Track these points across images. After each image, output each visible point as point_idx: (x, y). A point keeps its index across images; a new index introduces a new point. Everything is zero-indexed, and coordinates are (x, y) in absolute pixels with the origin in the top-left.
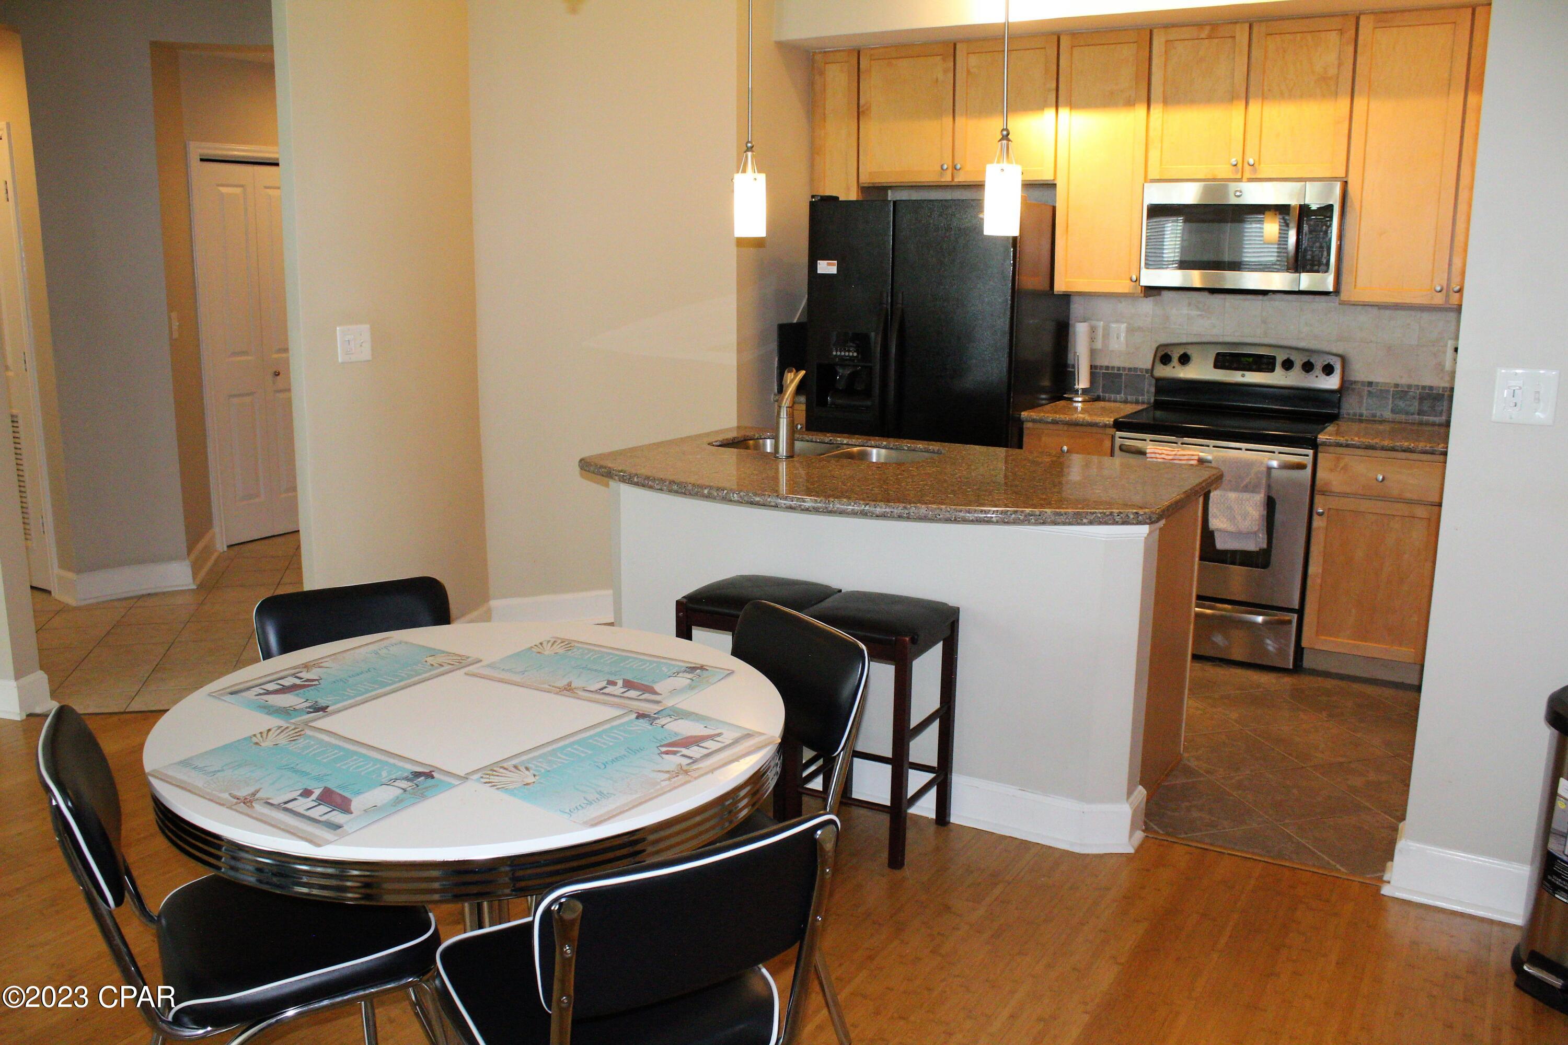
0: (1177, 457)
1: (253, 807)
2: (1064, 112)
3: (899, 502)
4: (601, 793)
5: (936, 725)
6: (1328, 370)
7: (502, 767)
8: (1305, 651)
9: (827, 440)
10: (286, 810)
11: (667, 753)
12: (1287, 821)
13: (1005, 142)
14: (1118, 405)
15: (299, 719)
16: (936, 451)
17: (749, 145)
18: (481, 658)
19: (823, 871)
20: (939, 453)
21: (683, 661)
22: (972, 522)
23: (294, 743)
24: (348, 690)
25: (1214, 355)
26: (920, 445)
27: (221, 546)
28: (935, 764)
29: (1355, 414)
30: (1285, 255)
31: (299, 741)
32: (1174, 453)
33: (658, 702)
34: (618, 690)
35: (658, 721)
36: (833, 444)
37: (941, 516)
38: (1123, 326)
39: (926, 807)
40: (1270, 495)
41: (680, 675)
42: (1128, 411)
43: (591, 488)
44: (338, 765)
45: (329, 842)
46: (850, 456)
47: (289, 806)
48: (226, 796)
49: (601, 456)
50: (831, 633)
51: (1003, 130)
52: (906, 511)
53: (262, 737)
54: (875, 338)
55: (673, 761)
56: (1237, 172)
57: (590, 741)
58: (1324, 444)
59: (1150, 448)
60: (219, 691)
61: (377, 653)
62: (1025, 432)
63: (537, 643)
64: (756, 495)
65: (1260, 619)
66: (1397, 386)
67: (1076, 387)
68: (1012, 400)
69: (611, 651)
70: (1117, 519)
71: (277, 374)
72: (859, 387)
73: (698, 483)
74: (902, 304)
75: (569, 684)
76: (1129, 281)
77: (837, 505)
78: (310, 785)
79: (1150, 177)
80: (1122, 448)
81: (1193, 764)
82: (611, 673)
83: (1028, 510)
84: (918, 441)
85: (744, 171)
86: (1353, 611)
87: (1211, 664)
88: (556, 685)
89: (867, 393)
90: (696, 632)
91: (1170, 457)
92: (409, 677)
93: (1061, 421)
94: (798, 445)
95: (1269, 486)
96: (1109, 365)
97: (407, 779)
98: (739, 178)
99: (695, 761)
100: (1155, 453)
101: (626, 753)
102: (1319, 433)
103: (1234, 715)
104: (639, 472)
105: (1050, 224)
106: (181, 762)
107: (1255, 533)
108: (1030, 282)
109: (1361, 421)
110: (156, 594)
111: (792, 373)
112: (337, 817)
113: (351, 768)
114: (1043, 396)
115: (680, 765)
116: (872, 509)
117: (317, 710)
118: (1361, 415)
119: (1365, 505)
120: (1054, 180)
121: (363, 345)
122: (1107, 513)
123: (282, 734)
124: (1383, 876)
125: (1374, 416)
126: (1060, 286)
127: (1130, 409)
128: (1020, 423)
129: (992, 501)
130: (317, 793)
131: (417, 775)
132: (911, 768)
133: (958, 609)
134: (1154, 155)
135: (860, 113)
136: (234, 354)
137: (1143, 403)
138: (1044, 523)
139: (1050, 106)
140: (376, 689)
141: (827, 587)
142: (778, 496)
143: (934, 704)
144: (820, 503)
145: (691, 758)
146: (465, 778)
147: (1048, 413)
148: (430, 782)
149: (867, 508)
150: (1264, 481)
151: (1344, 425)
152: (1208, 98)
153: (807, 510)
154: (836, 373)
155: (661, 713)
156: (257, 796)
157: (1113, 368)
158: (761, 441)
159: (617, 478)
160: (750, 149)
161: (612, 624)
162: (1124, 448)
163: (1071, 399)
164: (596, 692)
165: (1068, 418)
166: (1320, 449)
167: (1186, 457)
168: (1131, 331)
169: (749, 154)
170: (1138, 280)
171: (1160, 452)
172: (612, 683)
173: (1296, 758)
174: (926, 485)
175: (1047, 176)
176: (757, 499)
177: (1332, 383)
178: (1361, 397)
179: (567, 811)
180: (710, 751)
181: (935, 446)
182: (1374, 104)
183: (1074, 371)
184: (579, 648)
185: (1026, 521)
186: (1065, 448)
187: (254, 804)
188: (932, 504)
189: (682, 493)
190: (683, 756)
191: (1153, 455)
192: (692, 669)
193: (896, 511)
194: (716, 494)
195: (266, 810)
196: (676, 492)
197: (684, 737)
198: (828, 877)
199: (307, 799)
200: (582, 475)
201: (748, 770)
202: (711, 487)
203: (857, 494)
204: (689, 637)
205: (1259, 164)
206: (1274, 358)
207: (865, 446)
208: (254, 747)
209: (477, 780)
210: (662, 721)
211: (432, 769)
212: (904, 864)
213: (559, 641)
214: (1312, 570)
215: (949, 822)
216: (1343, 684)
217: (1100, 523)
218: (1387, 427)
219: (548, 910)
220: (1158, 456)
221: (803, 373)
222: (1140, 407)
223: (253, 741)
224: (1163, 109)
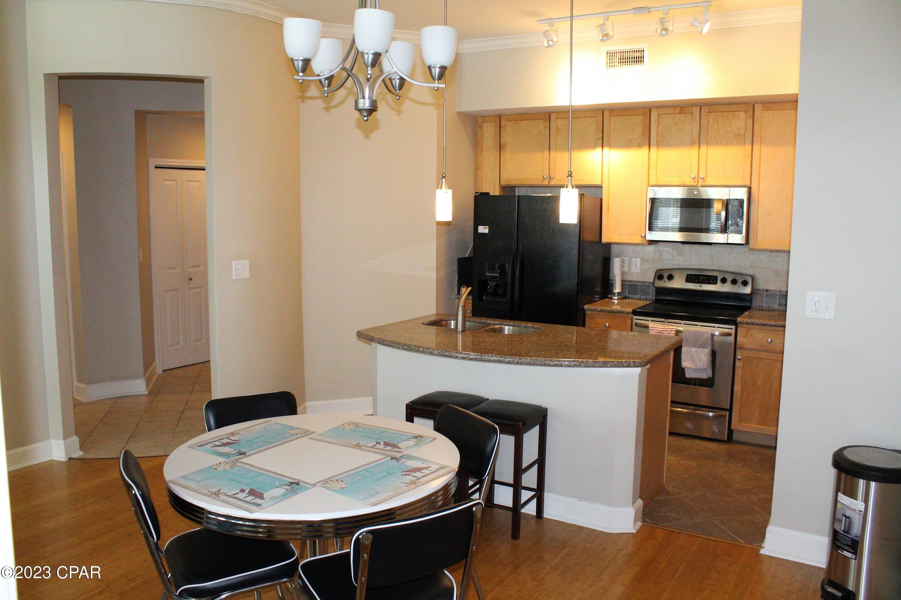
0: (664, 330)
1: (220, 496)
2: (606, 149)
3: (517, 356)
4: (376, 492)
5: (536, 467)
6: (745, 283)
7: (330, 480)
8: (734, 432)
9: (482, 321)
10: (235, 498)
11: (406, 475)
12: (716, 518)
13: (570, 178)
14: (636, 301)
15: (233, 458)
16: (538, 328)
17: (444, 175)
18: (315, 430)
19: (476, 525)
20: (539, 329)
21: (412, 433)
22: (553, 366)
23: (233, 469)
24: (254, 445)
25: (686, 275)
26: (530, 325)
27: (159, 371)
28: (536, 487)
29: (759, 306)
30: (720, 224)
31: (235, 468)
32: (663, 327)
33: (400, 452)
34: (382, 446)
35: (401, 461)
36: (486, 323)
37: (538, 363)
38: (639, 260)
39: (531, 509)
40: (713, 349)
41: (411, 440)
42: (641, 305)
43: (363, 346)
44: (255, 479)
45: (256, 512)
46: (494, 331)
47: (236, 496)
48: (206, 491)
49: (368, 330)
50: (481, 420)
51: (569, 172)
52: (521, 361)
53: (217, 466)
54: (508, 267)
55: (409, 478)
56: (695, 182)
57: (370, 469)
58: (740, 323)
59: (651, 325)
60: (193, 445)
61: (265, 428)
62: (586, 315)
63: (342, 424)
64: (446, 351)
65: (711, 414)
66: (780, 291)
67: (614, 291)
68: (579, 298)
69: (377, 428)
70: (625, 365)
71: (191, 279)
72: (500, 291)
73: (417, 345)
74: (522, 249)
75: (358, 443)
76: (640, 237)
77: (487, 357)
78: (244, 487)
79: (651, 183)
80: (636, 325)
81: (670, 489)
82: (378, 439)
83: (580, 360)
84: (528, 322)
85: (441, 188)
86: (758, 410)
87: (684, 437)
88: (352, 444)
89: (504, 295)
90: (416, 419)
91: (662, 330)
92: (282, 439)
93: (605, 310)
94: (467, 324)
95: (713, 345)
96: (632, 280)
97: (287, 485)
98: (438, 192)
99: (419, 479)
100: (654, 327)
101: (386, 475)
102: (738, 317)
103: (694, 464)
104: (387, 339)
105: (599, 208)
106: (182, 477)
107: (706, 369)
108: (589, 236)
109: (763, 310)
110: (128, 396)
111: (465, 289)
112: (258, 501)
113: (261, 480)
114: (597, 296)
115: (412, 480)
116: (504, 359)
117: (241, 454)
118: (763, 307)
119: (762, 355)
120: (601, 184)
121: (246, 270)
122: (620, 362)
123: (227, 465)
124: (762, 545)
125: (770, 307)
126: (605, 240)
127: (642, 303)
128: (584, 311)
129: (563, 356)
130: (247, 491)
131: (292, 483)
132: (523, 489)
133: (547, 409)
134: (652, 172)
135: (501, 148)
136: (169, 269)
137: (649, 300)
138: (588, 367)
139: (599, 146)
140: (267, 445)
141: (482, 398)
142: (457, 352)
143: (535, 456)
144: (478, 356)
145: (417, 477)
146: (314, 485)
147: (598, 306)
148: (298, 486)
149: (501, 359)
150: (710, 342)
151: (753, 312)
152: (680, 144)
153: (471, 359)
154: (488, 284)
155: (402, 457)
156: (220, 491)
157: (634, 281)
158: (449, 321)
159: (376, 342)
160: (443, 177)
161: (372, 415)
162: (637, 324)
163: (611, 298)
164: (371, 447)
165: (608, 309)
166: (739, 325)
167: (669, 330)
168: (643, 261)
169: (444, 180)
170: (645, 237)
171: (656, 327)
172: (378, 443)
173: (724, 486)
174: (531, 347)
175: (598, 183)
176: (447, 354)
177: (747, 290)
178: (762, 297)
179: (362, 499)
180: (425, 474)
181: (537, 325)
182: (763, 148)
183: (613, 283)
184: (362, 427)
185: (579, 366)
186: (607, 324)
187: (220, 495)
188: (533, 357)
189: (409, 350)
190: (413, 476)
191: (652, 329)
192: (416, 437)
193: (515, 360)
194: (426, 351)
195: (226, 498)
196: (406, 349)
197: (413, 468)
198: (478, 528)
199: (243, 494)
200: (358, 339)
201: (442, 483)
202: (423, 347)
203: (496, 352)
204: (412, 421)
205: (706, 178)
206: (717, 277)
207: (501, 325)
208: (215, 470)
209: (320, 486)
210: (403, 461)
211: (299, 481)
212: (519, 537)
213: (352, 423)
214: (735, 389)
215: (543, 517)
216: (753, 448)
217: (616, 367)
218: (776, 313)
219: (358, 538)
220: (655, 329)
221: (470, 288)
222: (648, 302)
223: (214, 468)
224: (657, 149)
